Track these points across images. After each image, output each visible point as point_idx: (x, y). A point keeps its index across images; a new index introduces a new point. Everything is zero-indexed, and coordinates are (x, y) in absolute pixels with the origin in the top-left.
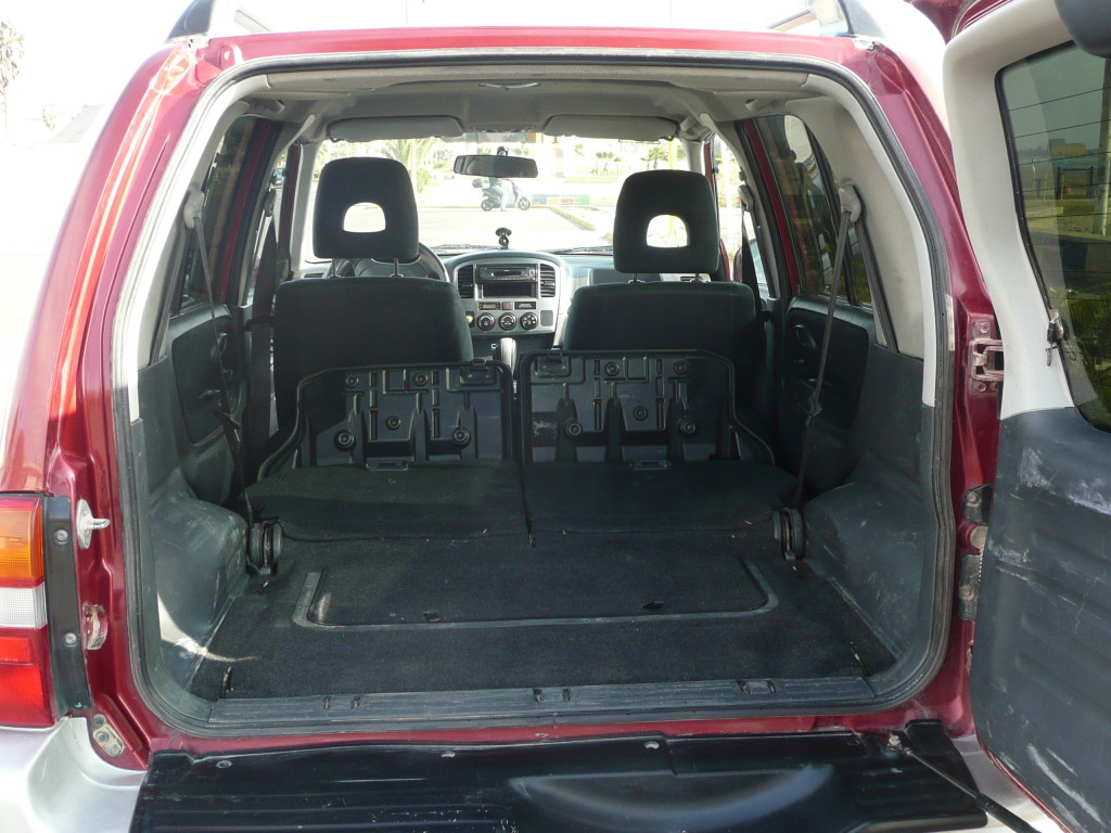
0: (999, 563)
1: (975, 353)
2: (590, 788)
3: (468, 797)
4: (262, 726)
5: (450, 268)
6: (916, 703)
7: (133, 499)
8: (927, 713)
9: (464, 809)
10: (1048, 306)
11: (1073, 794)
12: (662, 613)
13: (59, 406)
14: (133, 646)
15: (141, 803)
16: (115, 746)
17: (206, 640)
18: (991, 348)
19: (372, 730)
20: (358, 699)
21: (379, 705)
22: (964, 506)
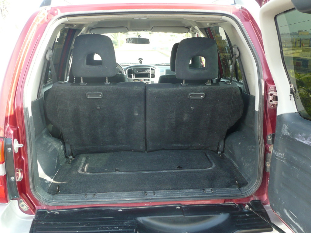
0: (276, 156)
1: (270, 96)
2: (160, 220)
3: (125, 223)
4: (67, 203)
5: (125, 70)
6: (254, 195)
7: (30, 139)
8: (257, 198)
9: (124, 226)
10: (290, 83)
11: (296, 224)
12: (182, 169)
13: (8, 112)
14: (31, 180)
15: (33, 224)
16: (26, 208)
17: (53, 177)
18: (274, 95)
19: (99, 204)
20: (95, 194)
21: (101, 196)
22: (267, 140)
